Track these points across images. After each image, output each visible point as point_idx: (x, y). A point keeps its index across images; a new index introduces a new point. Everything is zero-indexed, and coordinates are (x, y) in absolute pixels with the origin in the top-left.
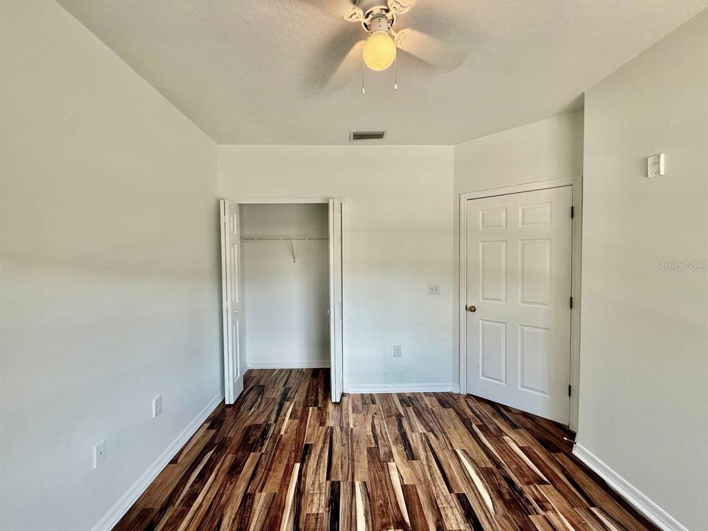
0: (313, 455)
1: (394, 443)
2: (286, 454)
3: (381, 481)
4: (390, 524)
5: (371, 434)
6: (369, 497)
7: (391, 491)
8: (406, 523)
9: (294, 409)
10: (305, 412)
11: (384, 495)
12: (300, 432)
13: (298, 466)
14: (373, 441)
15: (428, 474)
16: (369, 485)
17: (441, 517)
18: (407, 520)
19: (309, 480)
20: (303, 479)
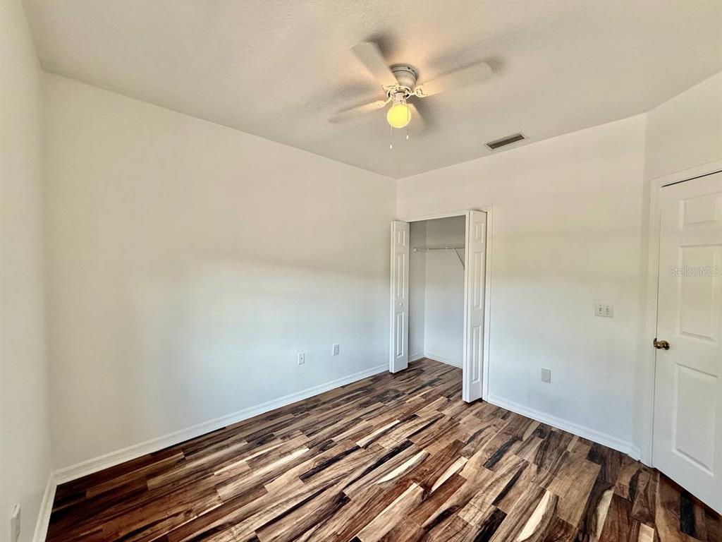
0: (413, 422)
1: (484, 450)
2: (398, 412)
3: (442, 461)
4: (419, 481)
5: (472, 434)
6: (423, 462)
7: (442, 470)
8: (431, 489)
9: (429, 393)
10: (436, 398)
11: (435, 468)
12: (419, 407)
13: (398, 421)
14: (468, 439)
15: (489, 483)
16: (430, 457)
17: (463, 507)
18: (434, 489)
19: (397, 431)
20: (394, 429)
